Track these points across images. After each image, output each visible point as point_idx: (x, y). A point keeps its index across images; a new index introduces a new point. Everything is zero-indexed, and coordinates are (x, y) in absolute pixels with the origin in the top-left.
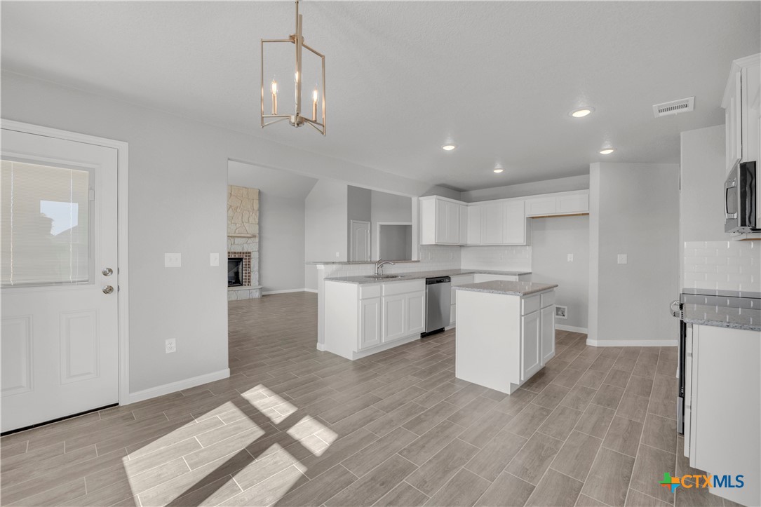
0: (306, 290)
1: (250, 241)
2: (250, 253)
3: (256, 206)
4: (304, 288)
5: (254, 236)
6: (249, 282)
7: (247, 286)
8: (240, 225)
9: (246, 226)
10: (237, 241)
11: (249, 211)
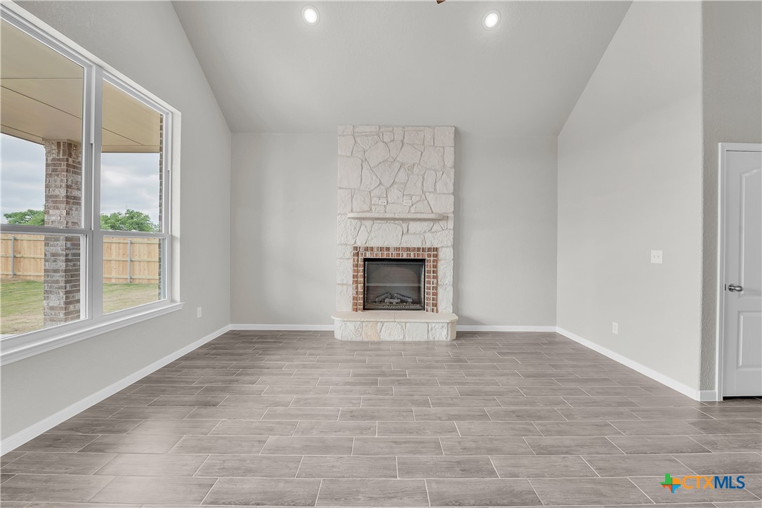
0: (558, 330)
1: (437, 227)
2: (436, 249)
3: (450, 159)
4: (554, 324)
5: (444, 218)
6: (435, 305)
7: (430, 313)
8: (418, 198)
9: (429, 199)
10: (414, 227)
11: (435, 171)
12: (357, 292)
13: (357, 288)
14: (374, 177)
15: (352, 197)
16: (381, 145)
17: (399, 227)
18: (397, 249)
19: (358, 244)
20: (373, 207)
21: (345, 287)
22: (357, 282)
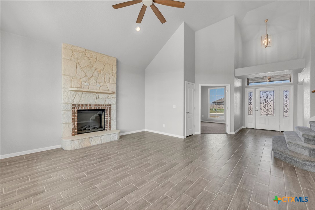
0: (146, 130)
1: (110, 96)
2: (110, 105)
3: (115, 71)
5: (114, 93)
6: (110, 127)
7: (108, 131)
8: (103, 84)
9: (107, 85)
10: (101, 96)
11: (109, 74)
12: (74, 126)
13: (74, 124)
14: (83, 72)
15: (71, 80)
16: (86, 58)
17: (95, 96)
18: (95, 105)
19: (75, 103)
20: (82, 86)
21: (67, 124)
22: (74, 121)
